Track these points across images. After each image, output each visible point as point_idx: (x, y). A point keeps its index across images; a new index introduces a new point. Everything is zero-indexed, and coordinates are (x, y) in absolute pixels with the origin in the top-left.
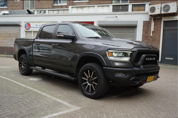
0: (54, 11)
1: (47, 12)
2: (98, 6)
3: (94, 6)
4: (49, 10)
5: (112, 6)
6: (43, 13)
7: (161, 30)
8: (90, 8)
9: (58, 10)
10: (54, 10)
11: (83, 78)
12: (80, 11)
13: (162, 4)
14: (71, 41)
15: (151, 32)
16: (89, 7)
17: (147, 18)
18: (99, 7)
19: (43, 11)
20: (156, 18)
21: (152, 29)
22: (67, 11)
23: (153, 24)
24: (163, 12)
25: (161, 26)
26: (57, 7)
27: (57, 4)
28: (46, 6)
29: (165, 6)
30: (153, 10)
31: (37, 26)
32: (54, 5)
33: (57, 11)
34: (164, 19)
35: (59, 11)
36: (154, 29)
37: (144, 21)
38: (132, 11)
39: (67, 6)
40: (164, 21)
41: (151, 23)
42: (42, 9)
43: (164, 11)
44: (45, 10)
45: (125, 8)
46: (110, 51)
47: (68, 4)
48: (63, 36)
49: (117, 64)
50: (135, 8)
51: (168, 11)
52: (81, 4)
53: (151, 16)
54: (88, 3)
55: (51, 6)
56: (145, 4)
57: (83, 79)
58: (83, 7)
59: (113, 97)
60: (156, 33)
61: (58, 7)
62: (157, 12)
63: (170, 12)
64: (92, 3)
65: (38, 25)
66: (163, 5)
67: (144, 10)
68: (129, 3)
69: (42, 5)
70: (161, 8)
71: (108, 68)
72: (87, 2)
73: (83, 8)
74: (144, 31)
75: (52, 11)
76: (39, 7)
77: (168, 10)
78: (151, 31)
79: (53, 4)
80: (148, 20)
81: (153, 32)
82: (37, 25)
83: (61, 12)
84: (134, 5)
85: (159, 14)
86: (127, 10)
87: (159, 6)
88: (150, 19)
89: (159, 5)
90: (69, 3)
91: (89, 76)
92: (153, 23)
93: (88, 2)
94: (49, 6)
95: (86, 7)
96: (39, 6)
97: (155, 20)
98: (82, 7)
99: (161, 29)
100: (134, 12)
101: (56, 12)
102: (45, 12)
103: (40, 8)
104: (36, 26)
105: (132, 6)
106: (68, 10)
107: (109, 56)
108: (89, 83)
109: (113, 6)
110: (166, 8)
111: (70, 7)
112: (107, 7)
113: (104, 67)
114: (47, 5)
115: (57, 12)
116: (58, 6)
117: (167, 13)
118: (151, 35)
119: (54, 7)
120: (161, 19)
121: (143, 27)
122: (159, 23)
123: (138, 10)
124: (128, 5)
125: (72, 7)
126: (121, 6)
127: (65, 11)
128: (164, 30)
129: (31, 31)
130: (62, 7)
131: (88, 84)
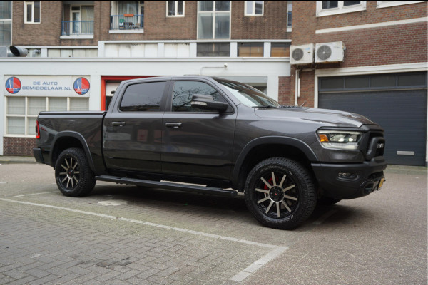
0: (62, 51)
1: (44, 52)
2: (165, 43)
3: (156, 43)
4: (48, 49)
5: (195, 45)
6: (34, 56)
7: (314, 95)
8: (147, 46)
9: (73, 49)
10: (60, 49)
11: (257, 190)
12: (124, 52)
13: (314, 44)
14: (218, 115)
15: (294, 99)
16: (145, 44)
17: (285, 71)
18: (167, 45)
19: (35, 51)
20: (303, 70)
21: (297, 92)
22: (95, 51)
23: (298, 82)
24: (318, 60)
25: (313, 87)
26: (70, 41)
27: (68, 34)
28: (42, 38)
29: (321, 49)
30: (299, 54)
31: (37, 85)
32: (62, 37)
33: (68, 51)
34: (319, 74)
35: (75, 51)
36: (301, 91)
37: (280, 77)
38: (238, 55)
39: (92, 42)
40: (319, 78)
41: (295, 81)
42: (30, 45)
43: (321, 58)
44: (40, 49)
45: (223, 50)
46: (321, 132)
47: (95, 36)
48: (205, 104)
49: (339, 157)
50: (243, 50)
51: (327, 58)
52: (127, 37)
53: (294, 66)
54: (143, 36)
55: (53, 38)
56: (263, 43)
57: (257, 192)
58: (132, 44)
59: (314, 223)
60: (305, 99)
61: (72, 42)
62: (307, 59)
63: (331, 59)
64: (151, 37)
65: (41, 83)
66: (318, 46)
67: (262, 54)
68: (232, 39)
69: (30, 35)
70: (314, 51)
71: (322, 165)
72: (140, 34)
73: (131, 46)
74: (281, 97)
75: (58, 52)
76: (23, 39)
77: (328, 55)
78: (294, 96)
79: (58, 34)
80: (288, 75)
81: (298, 98)
82: (38, 83)
83: (79, 55)
84: (242, 43)
85: (310, 64)
86: (227, 54)
87: (309, 49)
88: (293, 73)
89: (311, 46)
90: (98, 34)
91: (275, 185)
92: (299, 80)
93: (143, 34)
94: (50, 39)
95: (137, 44)
96: (23, 37)
97: (301, 74)
98: (128, 45)
99: (314, 93)
100: (241, 58)
101: (66, 54)
102: (39, 53)
103: (26, 43)
104: (35, 86)
105: (238, 46)
106: (97, 49)
107: (322, 142)
108: (273, 199)
109: (198, 43)
110: (324, 53)
111: (101, 43)
112: (185, 45)
113: (313, 165)
114: (44, 36)
115: (69, 53)
116: (72, 40)
117: (325, 61)
118: (296, 104)
119: (61, 42)
120: (313, 73)
121: (279, 88)
122: (310, 80)
123: (250, 55)
124: (229, 43)
125: (106, 44)
126: (214, 46)
127: (89, 52)
128: (319, 95)
129: (24, 97)
130: (80, 42)
131: (273, 201)
